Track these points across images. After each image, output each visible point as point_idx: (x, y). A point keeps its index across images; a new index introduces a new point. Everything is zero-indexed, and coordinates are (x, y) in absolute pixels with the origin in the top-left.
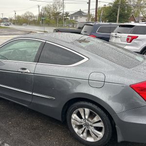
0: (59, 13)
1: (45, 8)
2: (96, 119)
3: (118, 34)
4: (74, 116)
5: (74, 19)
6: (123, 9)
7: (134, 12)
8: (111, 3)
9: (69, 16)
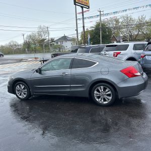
0: (44, 40)
1: (30, 36)
2: (107, 90)
3: (106, 52)
5: (59, 44)
6: (104, 31)
7: (114, 33)
8: (93, 27)
9: (54, 42)
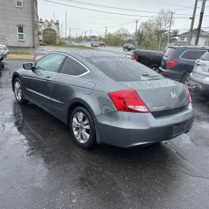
0: (163, 31)
1: (146, 24)
2: (86, 122)
4: (75, 120)
5: (186, 40)
9: (178, 36)
